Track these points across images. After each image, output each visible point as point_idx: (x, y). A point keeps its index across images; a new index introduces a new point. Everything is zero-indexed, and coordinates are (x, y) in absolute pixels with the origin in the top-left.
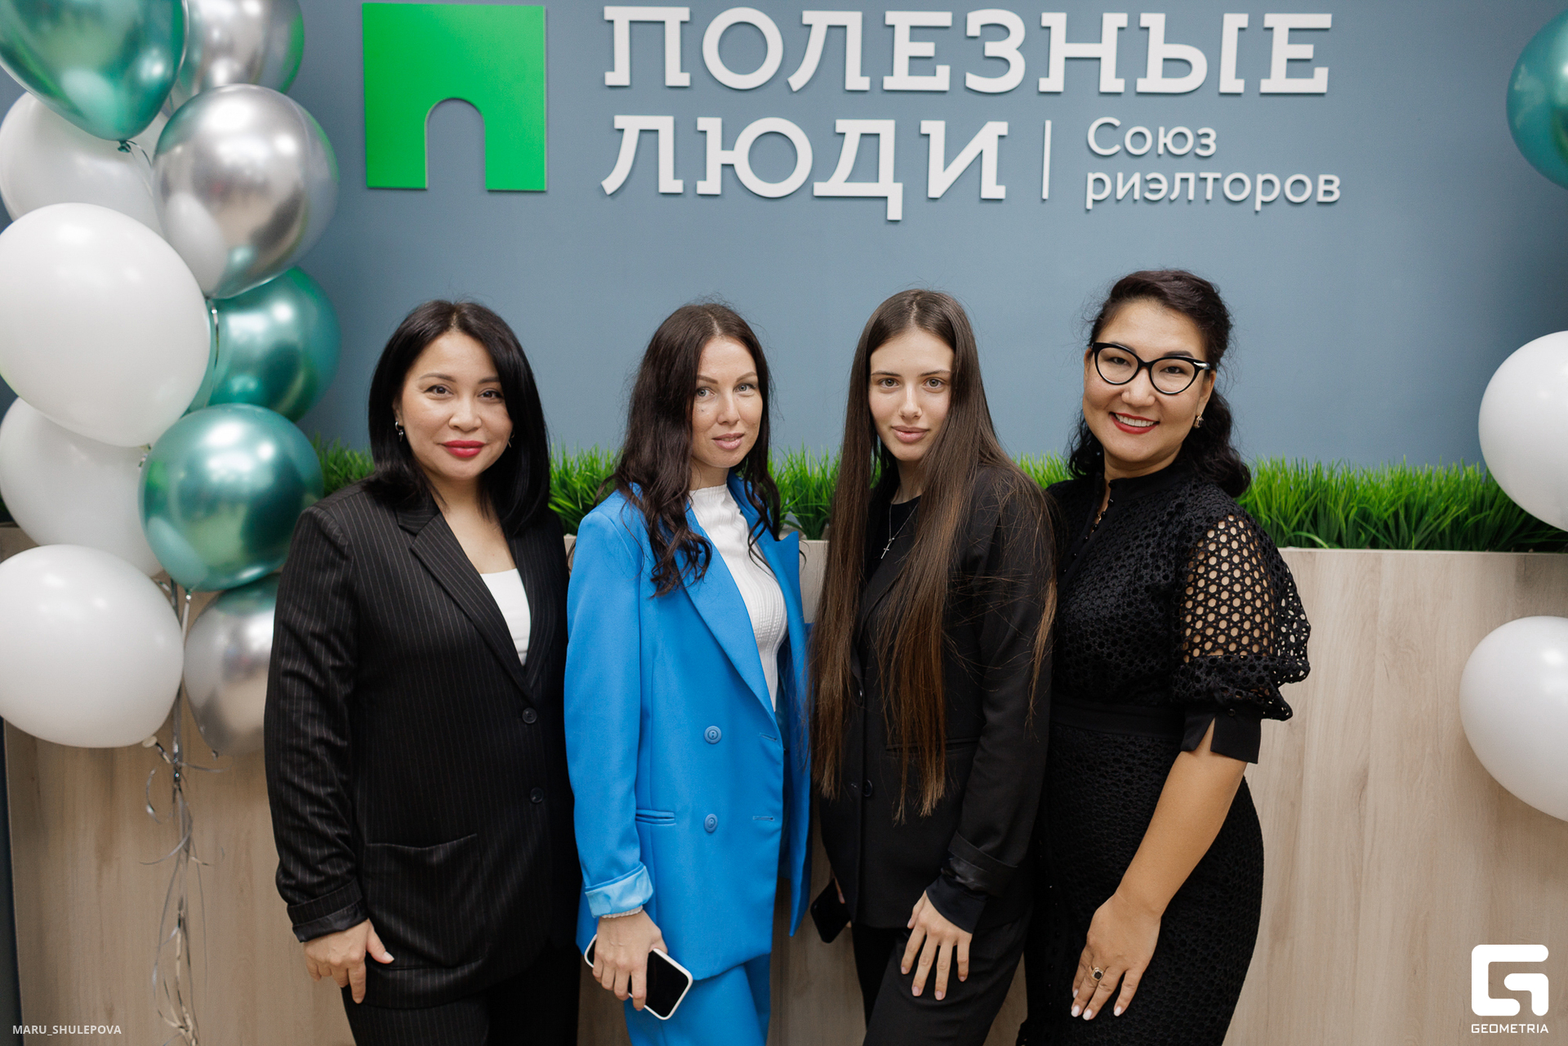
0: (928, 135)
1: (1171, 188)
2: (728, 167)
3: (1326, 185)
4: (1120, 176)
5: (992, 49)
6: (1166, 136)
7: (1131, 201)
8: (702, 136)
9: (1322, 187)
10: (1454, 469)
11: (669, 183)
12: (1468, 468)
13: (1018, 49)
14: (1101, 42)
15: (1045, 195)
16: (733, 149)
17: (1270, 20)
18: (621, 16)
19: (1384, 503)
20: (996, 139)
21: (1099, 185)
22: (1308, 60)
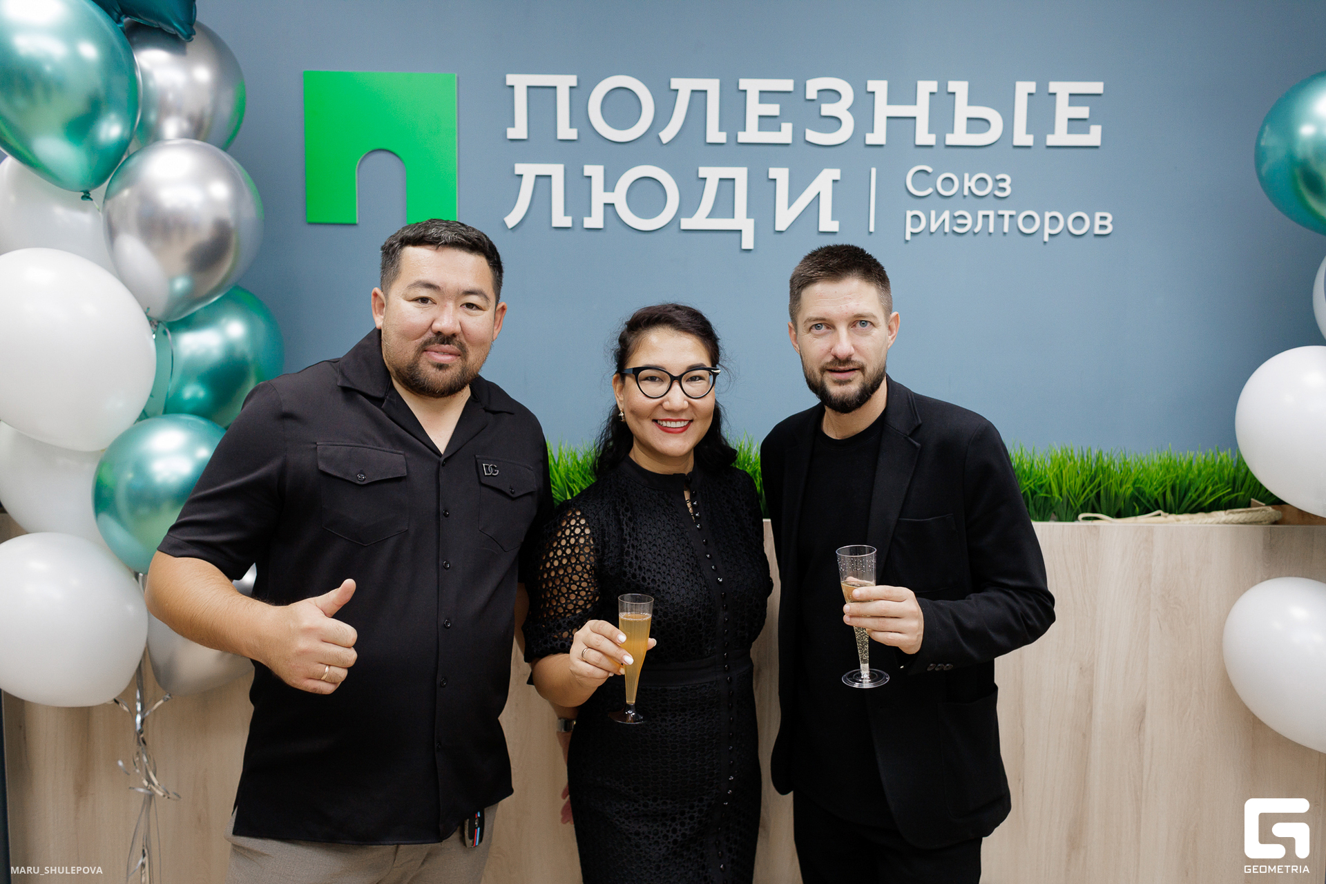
0: (775, 180)
1: (975, 223)
2: (609, 206)
3: (1102, 221)
4: (933, 213)
5: (827, 109)
6: (970, 180)
7: (942, 233)
8: (587, 180)
9: (1098, 222)
10: (1211, 454)
11: (560, 218)
12: (1221, 454)
13: (848, 110)
14: (915, 104)
15: (872, 229)
16: (613, 191)
17: (1054, 87)
18: (520, 82)
19: (1155, 484)
20: (830, 183)
21: (916, 220)
22: (1084, 120)
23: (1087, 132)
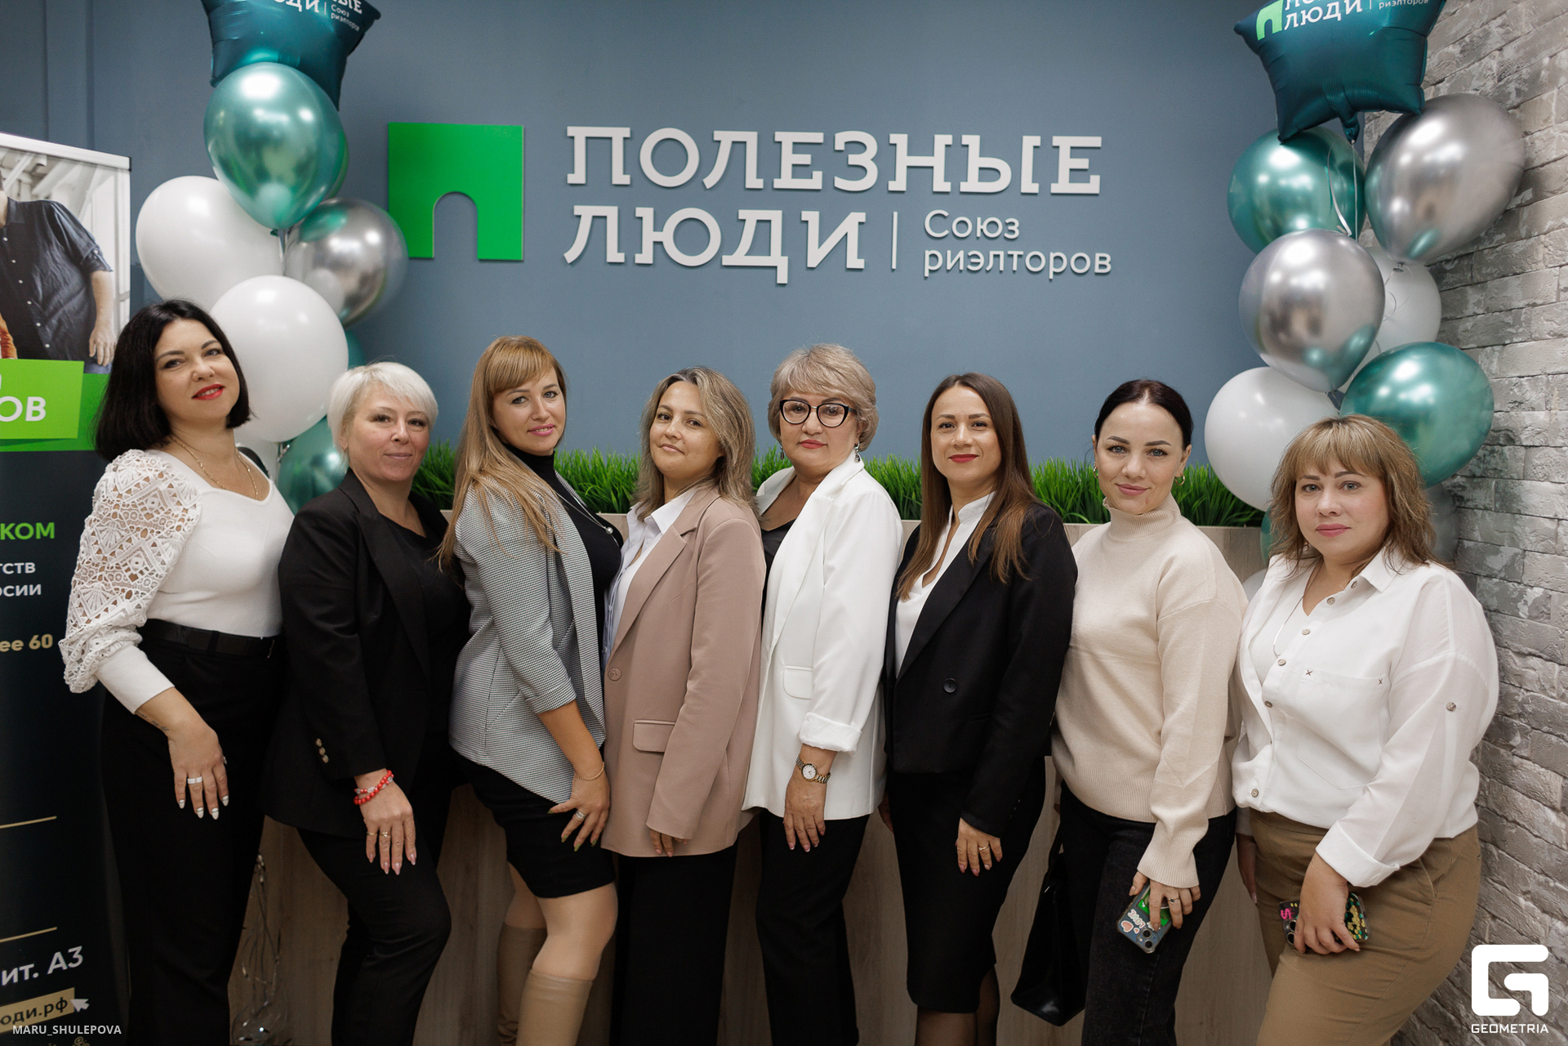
0: (807, 222)
1: (987, 262)
2: (658, 244)
3: (1101, 261)
4: (949, 252)
5: (854, 159)
6: (982, 224)
7: (958, 271)
8: (639, 221)
9: (1098, 262)
11: (614, 255)
13: (872, 160)
14: (933, 155)
15: (894, 267)
16: (662, 230)
17: (1057, 140)
18: (579, 134)
20: (856, 226)
21: (934, 259)
22: (1085, 170)
23: (1088, 181)
